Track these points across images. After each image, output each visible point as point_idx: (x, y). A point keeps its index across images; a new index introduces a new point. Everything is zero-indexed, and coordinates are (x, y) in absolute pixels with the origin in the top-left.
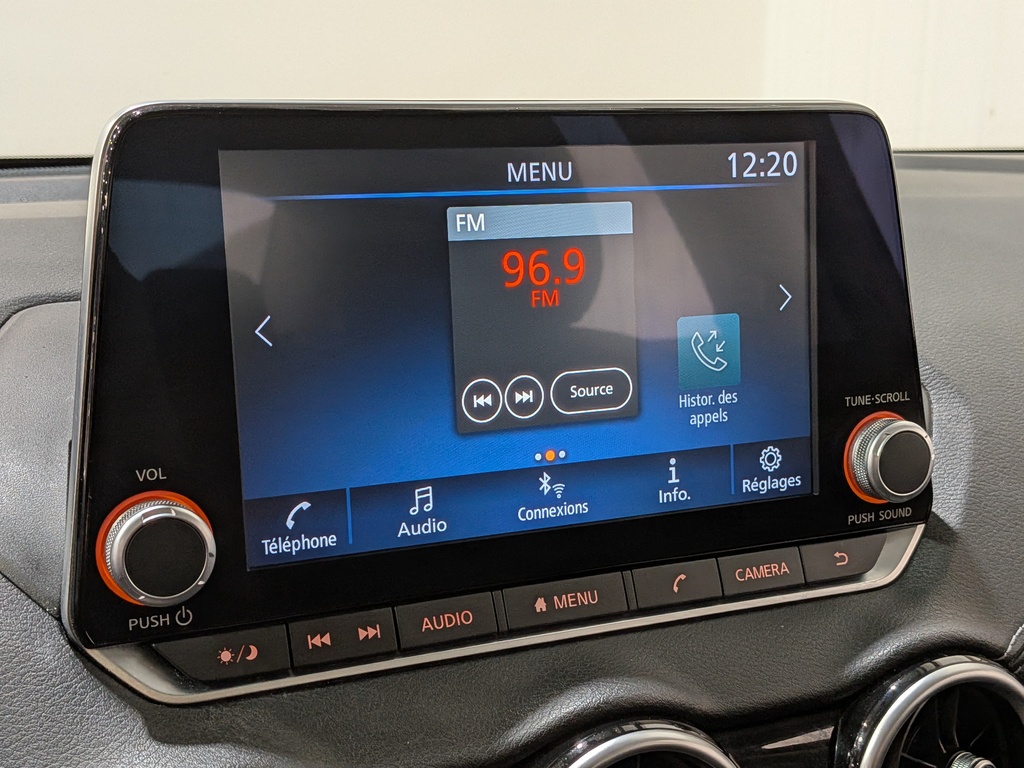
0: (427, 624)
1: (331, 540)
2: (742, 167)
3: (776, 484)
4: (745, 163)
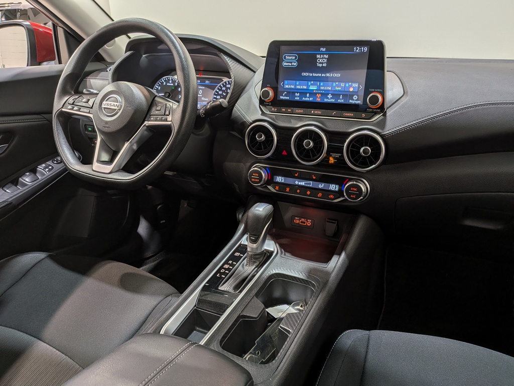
0: (297, 111)
1: (288, 98)
2: (356, 50)
3: (356, 102)
4: (357, 50)
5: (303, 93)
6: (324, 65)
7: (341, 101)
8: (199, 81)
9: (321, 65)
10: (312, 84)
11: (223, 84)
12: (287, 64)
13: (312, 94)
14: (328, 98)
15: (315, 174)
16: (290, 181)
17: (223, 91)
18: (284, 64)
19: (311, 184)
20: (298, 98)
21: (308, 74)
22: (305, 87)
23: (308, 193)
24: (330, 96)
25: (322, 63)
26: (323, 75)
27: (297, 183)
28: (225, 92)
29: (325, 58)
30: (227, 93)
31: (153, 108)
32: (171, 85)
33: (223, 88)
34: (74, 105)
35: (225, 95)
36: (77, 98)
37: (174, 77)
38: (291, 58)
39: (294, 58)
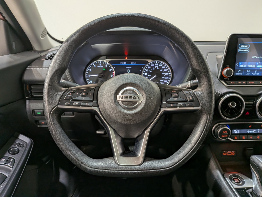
0: (249, 83)
1: (241, 74)
5: (252, 70)
8: (126, 63)
10: (259, 64)
11: (149, 65)
13: (259, 70)
16: (244, 131)
17: (149, 69)
18: (240, 50)
19: (259, 131)
20: (249, 74)
21: (256, 57)
22: (254, 66)
23: (258, 137)
27: (248, 132)
28: (151, 70)
30: (152, 70)
31: (167, 95)
32: (101, 67)
33: (149, 67)
34: (72, 100)
35: (151, 72)
36: (73, 93)
37: (104, 61)
38: (244, 46)
39: (247, 46)
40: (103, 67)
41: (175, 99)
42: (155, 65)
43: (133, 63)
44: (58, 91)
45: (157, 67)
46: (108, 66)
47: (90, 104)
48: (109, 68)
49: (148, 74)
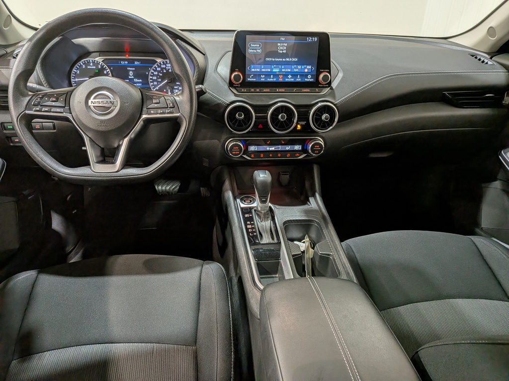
0: (264, 90)
1: (255, 80)
2: (309, 39)
3: (310, 80)
5: (268, 75)
6: (284, 51)
7: (299, 80)
8: (127, 62)
9: (281, 52)
10: (275, 68)
11: (158, 65)
12: (252, 51)
13: (275, 75)
14: (288, 78)
15: (284, 140)
16: (262, 148)
17: (159, 72)
18: (250, 51)
19: (280, 148)
20: (264, 80)
21: (271, 59)
22: (269, 70)
23: (279, 155)
24: (290, 76)
25: (283, 50)
26: (283, 60)
27: (268, 149)
28: (161, 73)
29: (285, 46)
30: (163, 73)
31: (148, 102)
32: (93, 67)
33: (158, 69)
34: (41, 106)
35: (161, 75)
36: (42, 98)
37: (96, 59)
38: (255, 46)
39: (258, 45)
40: (95, 67)
41: (156, 105)
42: (166, 66)
43: (136, 63)
44: (24, 95)
45: (169, 69)
46: (102, 66)
47: (61, 110)
48: (103, 69)
49: (158, 78)
